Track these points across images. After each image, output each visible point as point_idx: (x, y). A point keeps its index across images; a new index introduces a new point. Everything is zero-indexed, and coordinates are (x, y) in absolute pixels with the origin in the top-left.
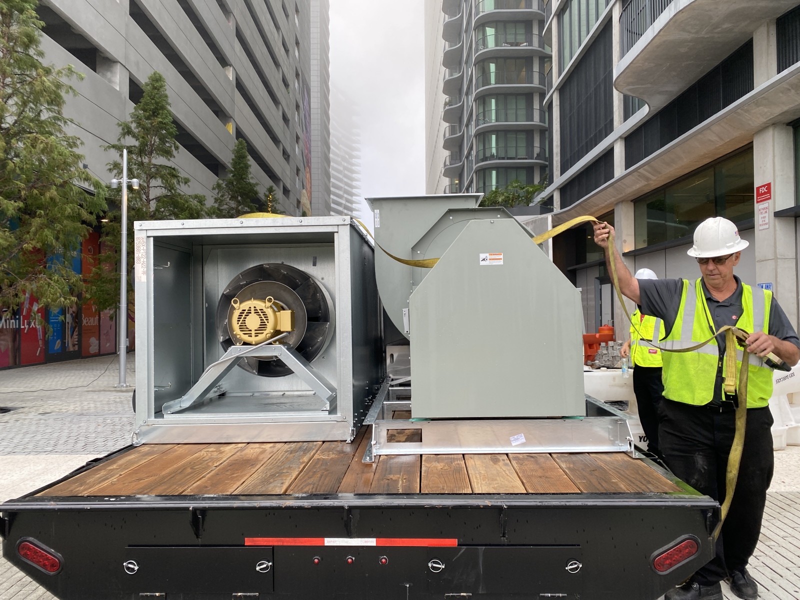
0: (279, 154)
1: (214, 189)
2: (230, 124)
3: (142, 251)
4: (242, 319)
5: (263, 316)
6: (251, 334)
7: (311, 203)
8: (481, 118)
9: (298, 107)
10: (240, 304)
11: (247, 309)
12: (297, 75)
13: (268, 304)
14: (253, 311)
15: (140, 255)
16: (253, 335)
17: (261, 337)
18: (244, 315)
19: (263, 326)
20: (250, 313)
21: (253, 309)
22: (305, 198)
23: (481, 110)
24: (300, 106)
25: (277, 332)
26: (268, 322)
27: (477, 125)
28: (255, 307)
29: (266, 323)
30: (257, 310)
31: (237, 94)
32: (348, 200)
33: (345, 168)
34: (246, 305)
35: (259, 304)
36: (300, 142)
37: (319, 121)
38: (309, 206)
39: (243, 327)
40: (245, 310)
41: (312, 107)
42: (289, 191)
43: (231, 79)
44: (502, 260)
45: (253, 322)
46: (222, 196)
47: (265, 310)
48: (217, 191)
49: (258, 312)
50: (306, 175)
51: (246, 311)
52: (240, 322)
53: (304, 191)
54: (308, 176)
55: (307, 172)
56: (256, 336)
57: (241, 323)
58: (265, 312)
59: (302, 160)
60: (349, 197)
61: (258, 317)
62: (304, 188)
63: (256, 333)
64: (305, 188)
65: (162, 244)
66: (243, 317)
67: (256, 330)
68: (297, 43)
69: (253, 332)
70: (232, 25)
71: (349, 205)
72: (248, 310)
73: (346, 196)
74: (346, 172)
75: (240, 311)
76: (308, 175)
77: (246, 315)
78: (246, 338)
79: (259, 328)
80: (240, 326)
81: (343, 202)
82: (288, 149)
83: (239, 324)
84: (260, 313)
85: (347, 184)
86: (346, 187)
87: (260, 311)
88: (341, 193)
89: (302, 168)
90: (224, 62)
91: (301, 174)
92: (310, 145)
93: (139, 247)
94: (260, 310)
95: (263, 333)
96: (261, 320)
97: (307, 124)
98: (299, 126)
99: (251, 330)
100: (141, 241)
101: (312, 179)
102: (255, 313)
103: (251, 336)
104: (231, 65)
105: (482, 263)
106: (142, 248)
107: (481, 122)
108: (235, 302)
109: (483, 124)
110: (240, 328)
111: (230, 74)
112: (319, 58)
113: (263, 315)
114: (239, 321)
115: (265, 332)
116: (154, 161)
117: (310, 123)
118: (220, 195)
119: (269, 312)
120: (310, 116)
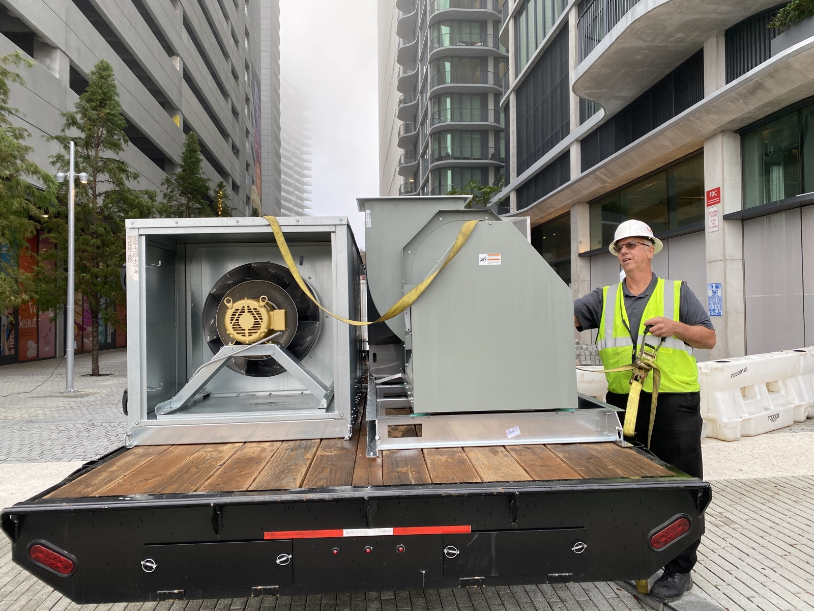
0: (228, 149)
1: (163, 184)
2: (178, 116)
3: (134, 250)
4: (235, 318)
5: (257, 316)
6: (245, 333)
7: (261, 200)
8: (436, 117)
9: (247, 100)
10: (233, 303)
11: (240, 308)
12: (247, 67)
13: (262, 303)
14: (246, 311)
15: (132, 254)
16: (247, 334)
17: (255, 336)
18: (237, 314)
19: (257, 326)
20: (244, 312)
21: (246, 308)
22: (255, 195)
23: (436, 109)
24: (250, 100)
25: (271, 332)
26: (262, 321)
27: (432, 124)
28: (248, 307)
29: (260, 322)
30: (250, 309)
31: (185, 85)
32: (298, 197)
33: (296, 164)
34: (239, 304)
35: (253, 304)
36: (250, 136)
37: (269, 114)
38: (259, 203)
39: (237, 327)
40: (238, 310)
41: (262, 101)
42: (238, 187)
43: (178, 70)
44: (500, 261)
45: (247, 321)
46: (172, 192)
47: (259, 309)
48: (166, 186)
49: (252, 312)
50: (256, 170)
51: (240, 311)
52: (233, 322)
53: (254, 187)
54: (258, 172)
55: (257, 168)
56: (249, 335)
57: (235, 323)
58: (259, 311)
59: (252, 154)
60: (300, 194)
61: (252, 316)
62: (253, 185)
63: (249, 333)
64: (255, 184)
65: (154, 243)
66: (236, 317)
67: (249, 330)
68: (247, 34)
69: (247, 332)
70: (179, 14)
71: (300, 202)
72: (242, 309)
73: (296, 192)
74: (297, 168)
75: (234, 310)
76: (258, 170)
77: (239, 315)
78: (239, 338)
79: (253, 327)
80: (233, 325)
81: (294, 199)
82: (238, 144)
83: (233, 324)
84: (254, 313)
85: (297, 180)
86: (296, 184)
87: (253, 311)
88: (291, 189)
89: (251, 163)
90: (170, 51)
91: (250, 168)
92: (260, 139)
93: (131, 245)
94: (254, 309)
95: (257, 332)
96: (255, 319)
97: (258, 118)
98: (249, 120)
99: (244, 330)
100: (133, 239)
101: (262, 174)
102: (249, 312)
103: (245, 336)
104: (178, 55)
105: (481, 263)
106: (134, 246)
107: (436, 121)
108: (228, 301)
109: (438, 123)
110: (233, 328)
111: (177, 64)
112: (269, 50)
113: (257, 314)
114: (232, 320)
115: (259, 332)
116: (101, 154)
117: (260, 117)
118: (169, 190)
119: (263, 311)
120: (260, 109)
